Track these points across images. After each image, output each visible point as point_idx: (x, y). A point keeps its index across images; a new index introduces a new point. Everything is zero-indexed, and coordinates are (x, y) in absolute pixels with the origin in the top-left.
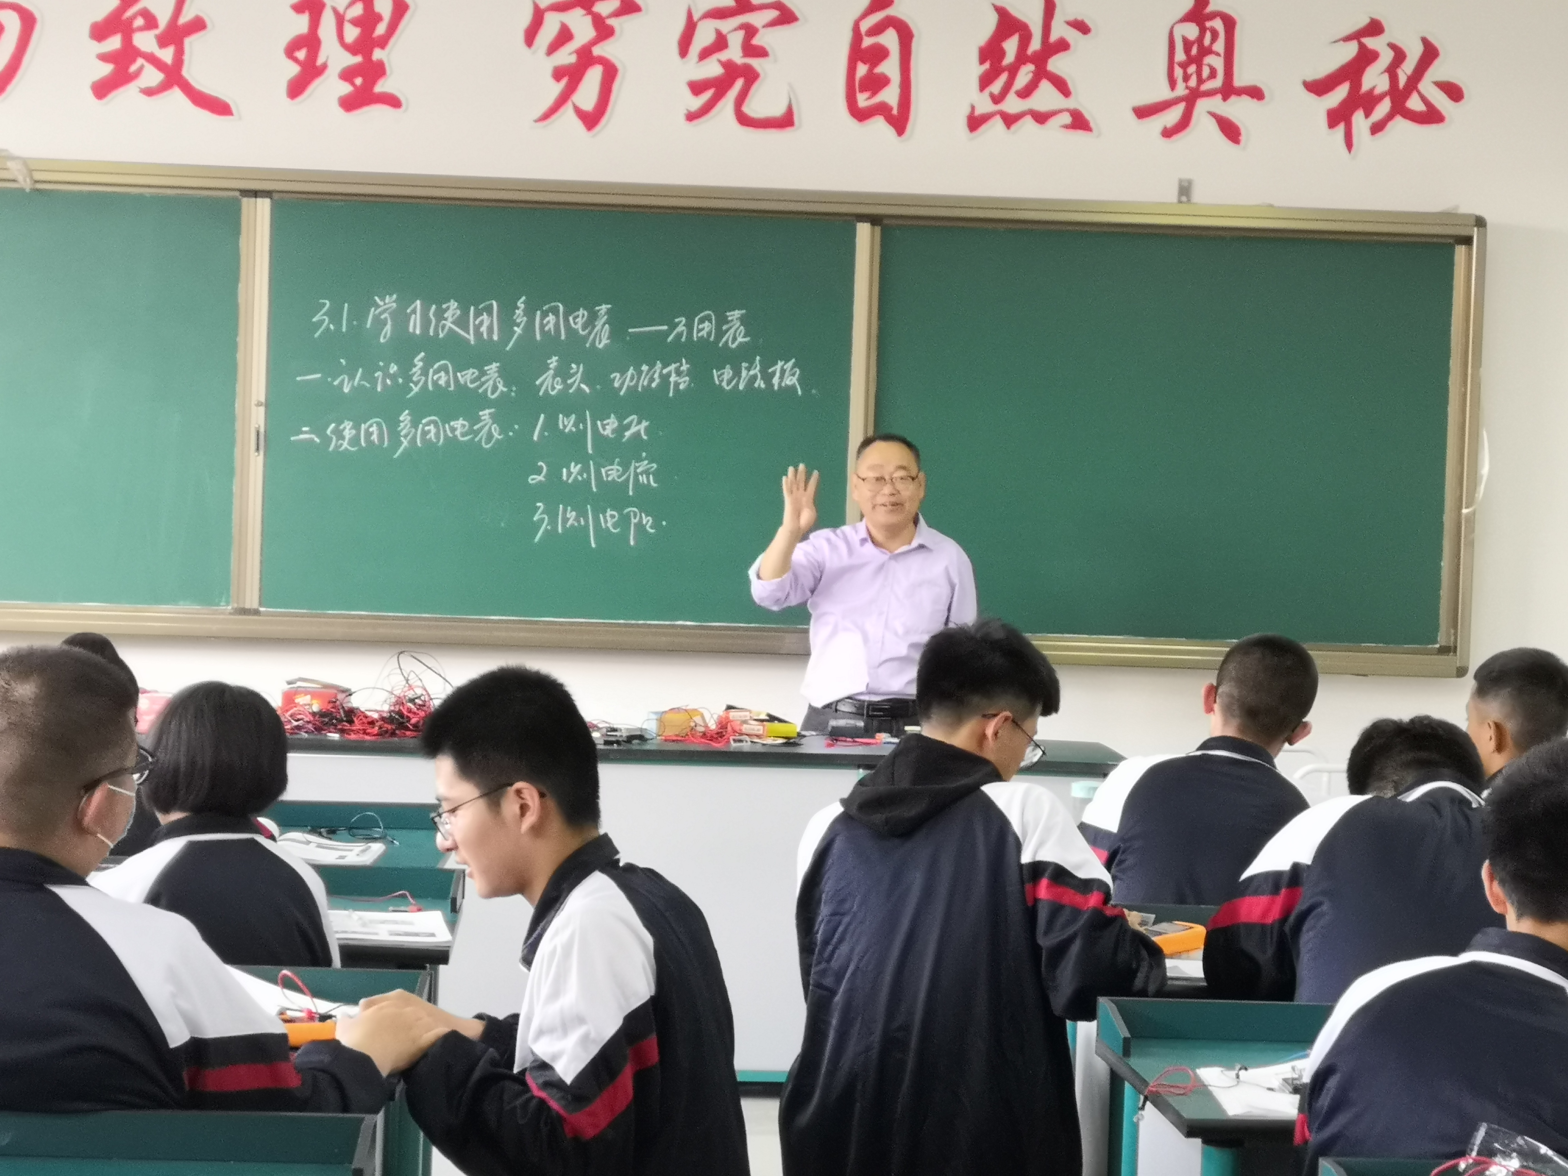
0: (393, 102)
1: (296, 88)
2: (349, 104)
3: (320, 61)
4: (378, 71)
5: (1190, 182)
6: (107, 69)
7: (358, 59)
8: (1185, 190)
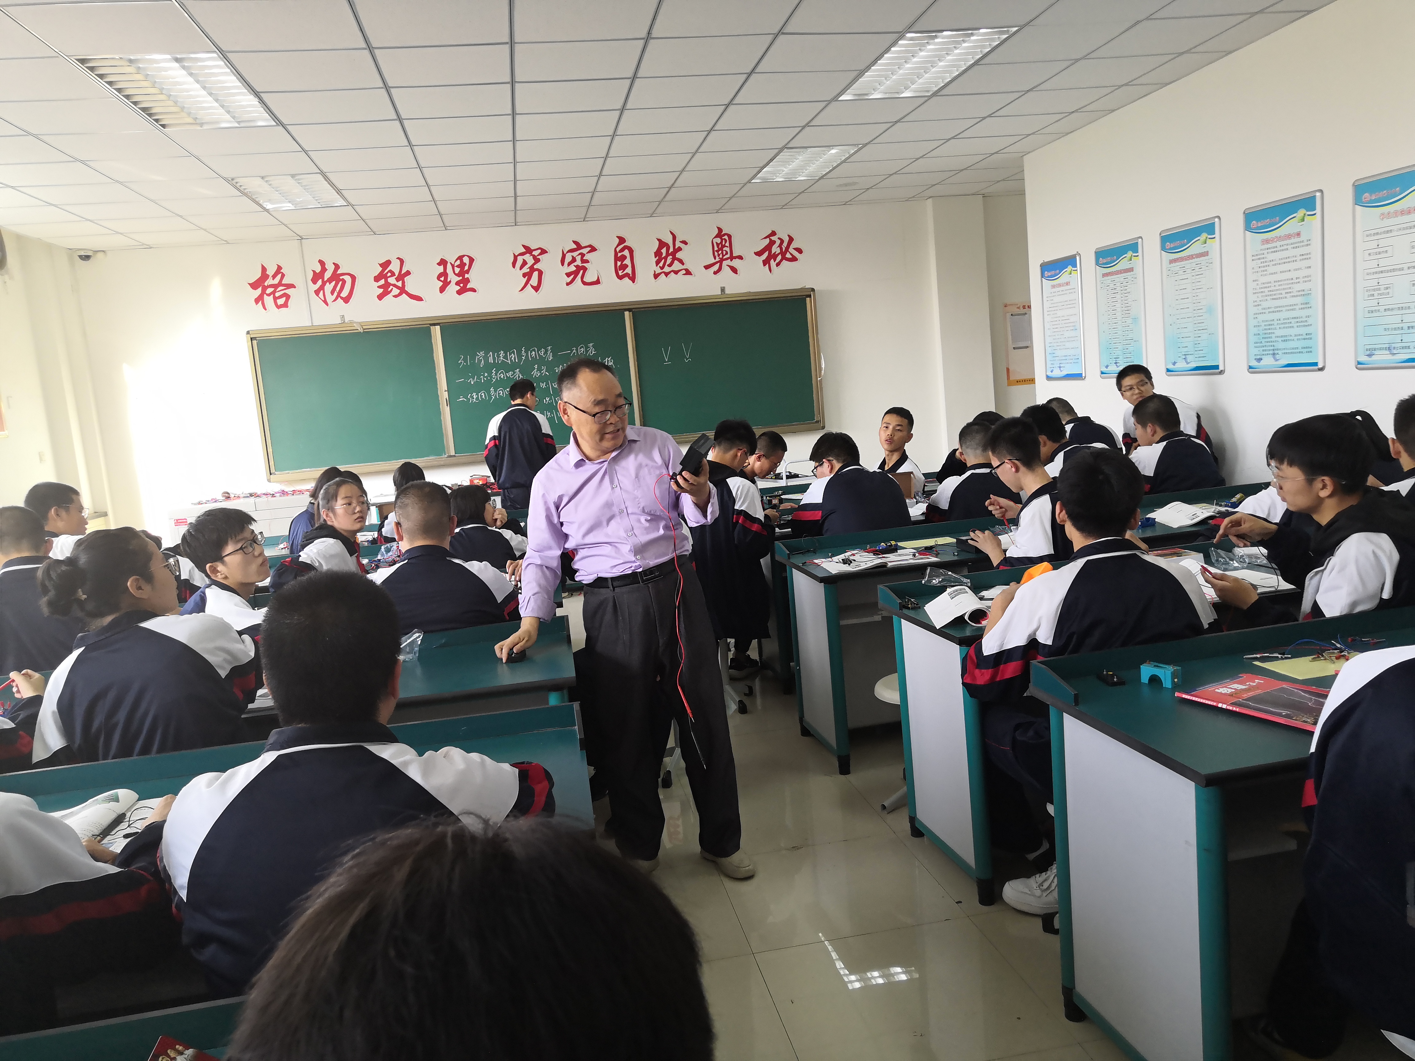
0: (473, 290)
1: (442, 290)
2: (459, 293)
3: (448, 281)
4: (468, 281)
5: (724, 287)
6: (381, 290)
7: (461, 278)
8: (723, 290)
